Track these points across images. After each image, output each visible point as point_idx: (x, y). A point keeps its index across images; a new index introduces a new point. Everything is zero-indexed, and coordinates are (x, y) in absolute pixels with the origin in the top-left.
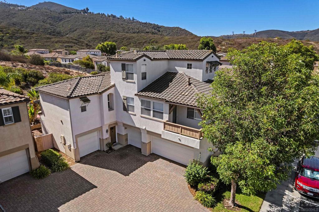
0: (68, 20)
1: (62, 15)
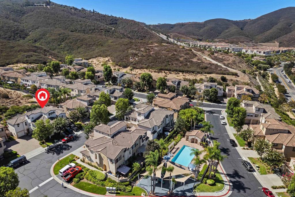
0: (31, 14)
1: (25, 8)
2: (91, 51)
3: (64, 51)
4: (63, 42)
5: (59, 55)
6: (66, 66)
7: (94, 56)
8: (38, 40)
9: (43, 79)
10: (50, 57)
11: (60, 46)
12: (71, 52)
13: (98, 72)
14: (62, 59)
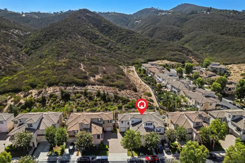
0: (191, 20)
1: (189, 16)
2: (235, 56)
3: (206, 53)
4: (208, 44)
5: (201, 56)
6: (199, 69)
7: (236, 62)
8: (188, 41)
9: (172, 78)
10: (191, 57)
11: (205, 47)
12: (213, 54)
13: (231, 83)
14: (201, 60)
